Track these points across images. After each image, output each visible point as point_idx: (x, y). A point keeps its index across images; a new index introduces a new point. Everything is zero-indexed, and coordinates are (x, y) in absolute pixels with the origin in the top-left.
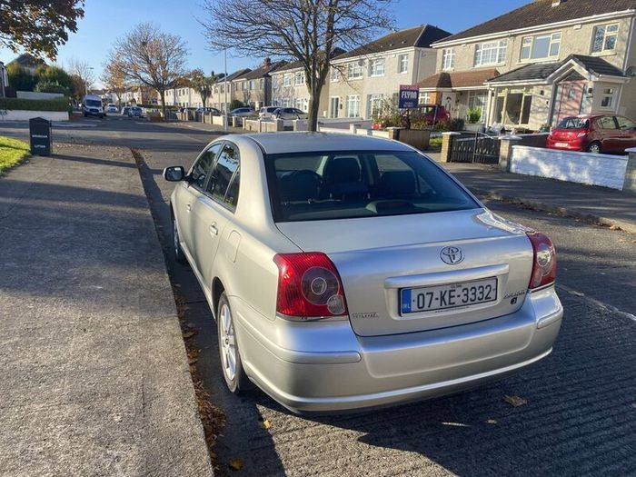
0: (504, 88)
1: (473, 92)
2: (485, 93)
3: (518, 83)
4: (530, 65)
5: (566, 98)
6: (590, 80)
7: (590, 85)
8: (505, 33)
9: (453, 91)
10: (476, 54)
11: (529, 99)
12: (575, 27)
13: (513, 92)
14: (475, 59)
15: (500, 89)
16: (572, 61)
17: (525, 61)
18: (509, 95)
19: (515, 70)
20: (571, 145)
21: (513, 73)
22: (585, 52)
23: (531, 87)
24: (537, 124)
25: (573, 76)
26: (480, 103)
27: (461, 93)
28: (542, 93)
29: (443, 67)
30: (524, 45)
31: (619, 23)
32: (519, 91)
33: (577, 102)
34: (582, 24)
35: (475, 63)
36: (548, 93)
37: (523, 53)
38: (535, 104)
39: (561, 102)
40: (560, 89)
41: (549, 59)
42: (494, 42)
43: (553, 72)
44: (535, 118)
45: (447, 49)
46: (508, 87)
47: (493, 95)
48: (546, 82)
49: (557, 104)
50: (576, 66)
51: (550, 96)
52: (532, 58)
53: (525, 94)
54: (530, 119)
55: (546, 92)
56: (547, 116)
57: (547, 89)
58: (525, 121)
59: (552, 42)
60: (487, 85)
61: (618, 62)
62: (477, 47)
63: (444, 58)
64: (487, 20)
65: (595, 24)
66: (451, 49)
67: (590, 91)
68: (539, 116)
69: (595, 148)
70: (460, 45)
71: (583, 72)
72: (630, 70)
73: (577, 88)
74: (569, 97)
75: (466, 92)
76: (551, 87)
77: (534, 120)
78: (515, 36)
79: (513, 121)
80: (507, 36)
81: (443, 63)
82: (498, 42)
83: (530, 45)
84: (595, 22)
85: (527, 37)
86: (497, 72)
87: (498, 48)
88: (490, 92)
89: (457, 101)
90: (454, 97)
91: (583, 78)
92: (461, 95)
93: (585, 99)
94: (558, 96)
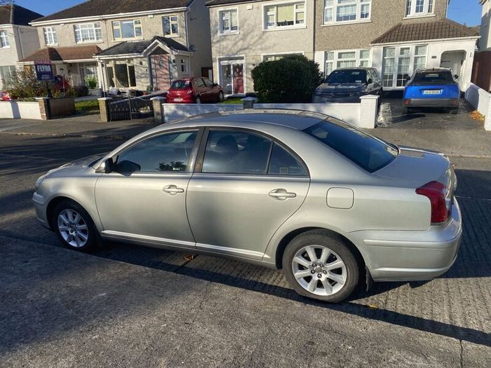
0: (110, 60)
1: (81, 64)
2: (95, 64)
3: (121, 56)
4: (123, 43)
5: (158, 67)
6: (172, 54)
7: (173, 58)
8: (97, 17)
9: (65, 63)
10: (75, 33)
11: (132, 69)
12: (149, 16)
13: (118, 63)
14: (76, 37)
15: (107, 61)
16: (156, 41)
17: (119, 40)
18: (116, 66)
19: (114, 46)
20: (185, 99)
21: (113, 49)
22: (161, 34)
23: (132, 59)
24: (143, 86)
25: (159, 51)
26: (90, 73)
27: (71, 64)
28: (141, 63)
29: (46, 42)
30: (115, 28)
31: (178, 15)
32: (123, 62)
33: (166, 69)
34: (153, 14)
35: (76, 41)
36: (145, 63)
37: (115, 33)
38: (137, 71)
39: (156, 70)
40: (153, 60)
41: (136, 39)
42: (89, 23)
43: (145, 48)
44: (140, 81)
45: (47, 28)
46: (114, 59)
47: (103, 66)
48: (142, 56)
49: (153, 71)
50: (160, 44)
51: (147, 65)
52: (123, 37)
53: (128, 65)
54: (137, 83)
55: (144, 63)
56: (148, 80)
57: (144, 60)
58: (134, 84)
59: (135, 26)
60: (96, 58)
61: (183, 42)
62: (75, 28)
63: (45, 35)
64: (74, 5)
65: (163, 15)
66: (50, 27)
67: (174, 61)
68: (143, 80)
69: (198, 100)
70: (59, 24)
71: (167, 49)
72: (191, 47)
73: (164, 59)
74: (160, 65)
75: (75, 63)
76: (146, 59)
77: (140, 83)
78: (106, 20)
79: (123, 84)
80: (99, 20)
81: (46, 39)
82: (93, 23)
83: (119, 27)
84: (162, 14)
85: (115, 21)
86: (98, 48)
87: (94, 29)
88: (100, 64)
89: (69, 72)
90: (65, 68)
91: (167, 53)
92: (71, 67)
93: (171, 67)
94: (153, 66)
